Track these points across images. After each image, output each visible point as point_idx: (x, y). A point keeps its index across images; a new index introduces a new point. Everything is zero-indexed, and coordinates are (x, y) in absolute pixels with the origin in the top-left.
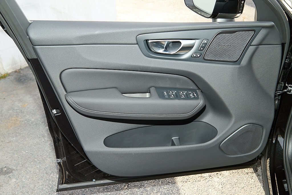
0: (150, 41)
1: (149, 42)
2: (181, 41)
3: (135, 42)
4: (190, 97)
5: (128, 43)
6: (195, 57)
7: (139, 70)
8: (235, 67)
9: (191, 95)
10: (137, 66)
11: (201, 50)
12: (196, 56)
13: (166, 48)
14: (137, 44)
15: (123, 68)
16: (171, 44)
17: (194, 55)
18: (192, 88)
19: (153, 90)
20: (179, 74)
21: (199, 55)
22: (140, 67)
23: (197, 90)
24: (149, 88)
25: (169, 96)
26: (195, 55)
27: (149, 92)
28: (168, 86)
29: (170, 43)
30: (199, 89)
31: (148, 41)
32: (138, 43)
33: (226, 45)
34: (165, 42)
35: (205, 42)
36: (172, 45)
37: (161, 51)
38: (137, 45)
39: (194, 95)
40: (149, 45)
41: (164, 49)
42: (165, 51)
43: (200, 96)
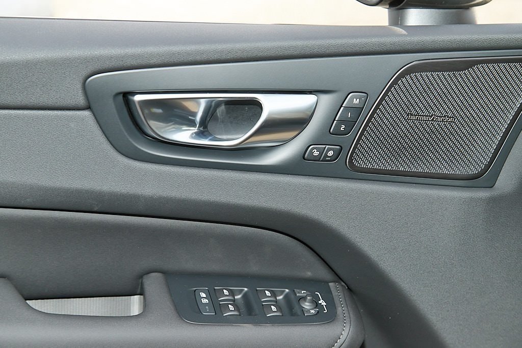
0: (138, 98)
1: (134, 102)
2: (260, 97)
3: (81, 100)
4: (299, 313)
5: (51, 102)
6: (317, 159)
7: (96, 209)
8: (472, 199)
9: (307, 305)
10: (87, 191)
11: (337, 133)
12: (321, 154)
13: (204, 123)
14: (88, 108)
15: (29, 201)
16: (223, 107)
17: (311, 152)
18: (309, 274)
19: (153, 283)
20: (256, 224)
21: (331, 153)
22: (99, 196)
23: (330, 284)
24: (141, 276)
25: (218, 308)
26: (316, 153)
27: (139, 292)
28: (215, 267)
29: (219, 104)
30: (339, 278)
31: (131, 97)
32: (93, 106)
33: (438, 113)
34: (199, 104)
35: (356, 101)
36: (228, 112)
37: (185, 135)
38: (87, 113)
39: (317, 305)
40: (136, 114)
41: (195, 130)
42: (200, 134)
43: (343, 308)
